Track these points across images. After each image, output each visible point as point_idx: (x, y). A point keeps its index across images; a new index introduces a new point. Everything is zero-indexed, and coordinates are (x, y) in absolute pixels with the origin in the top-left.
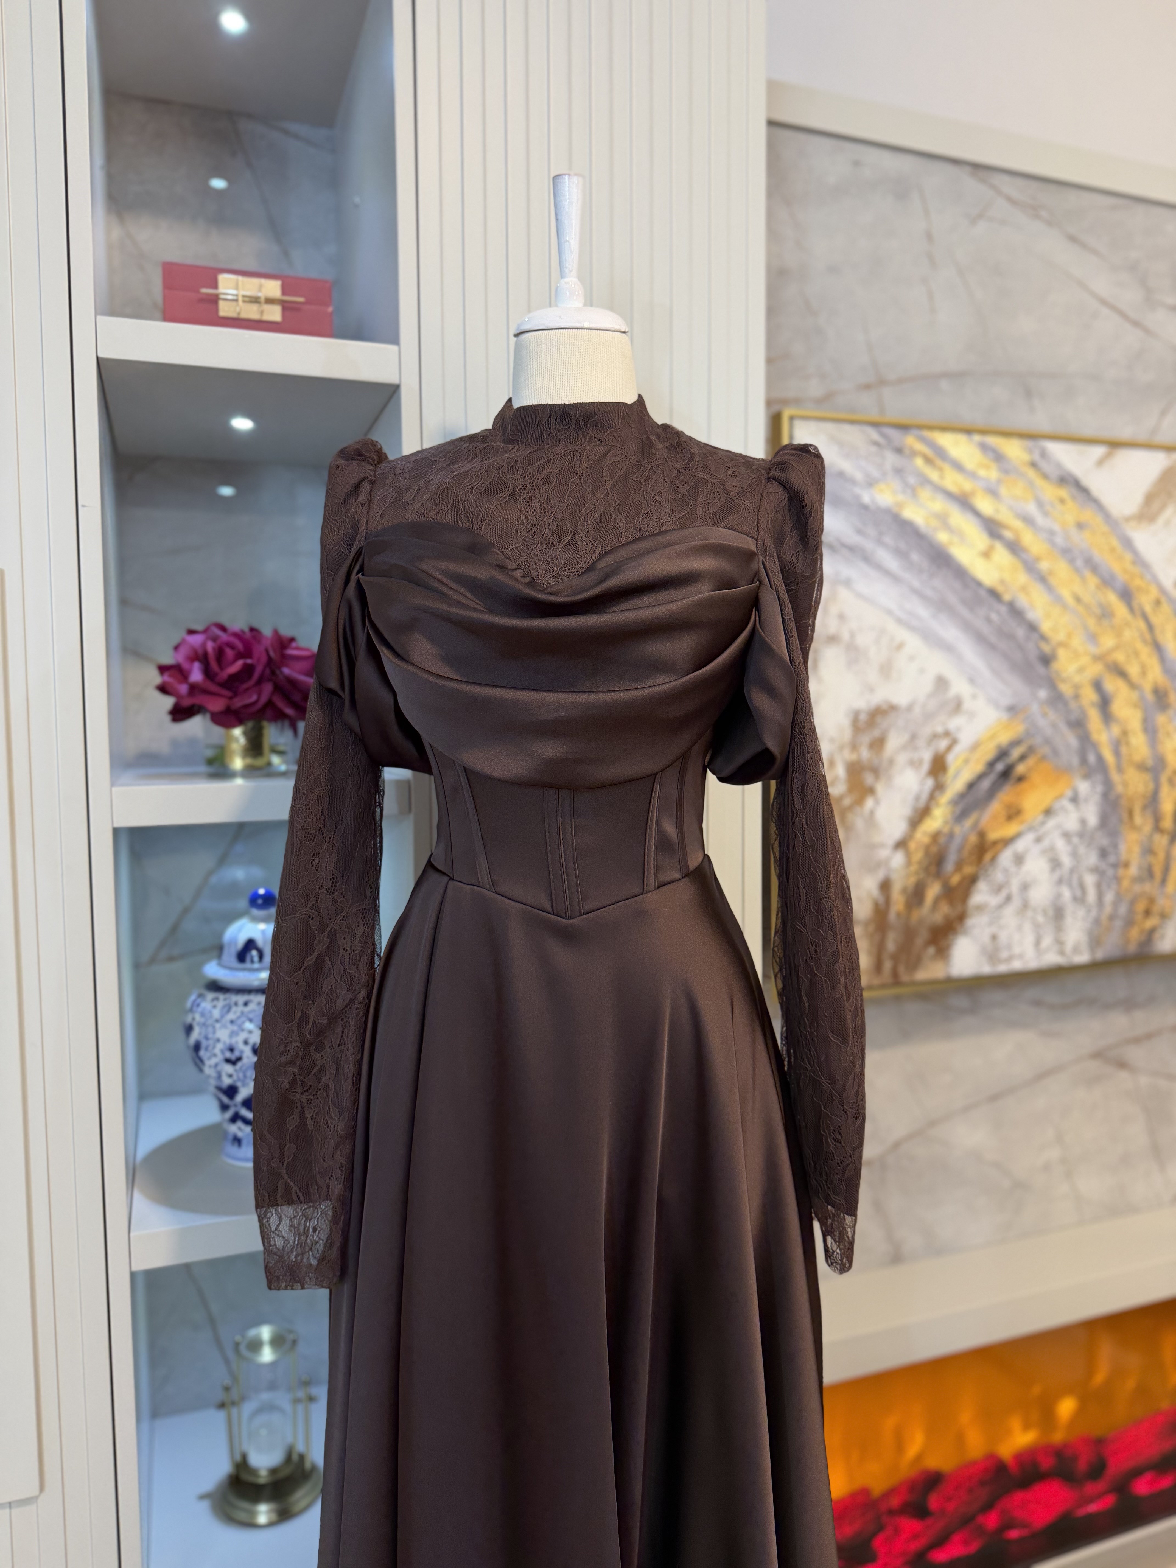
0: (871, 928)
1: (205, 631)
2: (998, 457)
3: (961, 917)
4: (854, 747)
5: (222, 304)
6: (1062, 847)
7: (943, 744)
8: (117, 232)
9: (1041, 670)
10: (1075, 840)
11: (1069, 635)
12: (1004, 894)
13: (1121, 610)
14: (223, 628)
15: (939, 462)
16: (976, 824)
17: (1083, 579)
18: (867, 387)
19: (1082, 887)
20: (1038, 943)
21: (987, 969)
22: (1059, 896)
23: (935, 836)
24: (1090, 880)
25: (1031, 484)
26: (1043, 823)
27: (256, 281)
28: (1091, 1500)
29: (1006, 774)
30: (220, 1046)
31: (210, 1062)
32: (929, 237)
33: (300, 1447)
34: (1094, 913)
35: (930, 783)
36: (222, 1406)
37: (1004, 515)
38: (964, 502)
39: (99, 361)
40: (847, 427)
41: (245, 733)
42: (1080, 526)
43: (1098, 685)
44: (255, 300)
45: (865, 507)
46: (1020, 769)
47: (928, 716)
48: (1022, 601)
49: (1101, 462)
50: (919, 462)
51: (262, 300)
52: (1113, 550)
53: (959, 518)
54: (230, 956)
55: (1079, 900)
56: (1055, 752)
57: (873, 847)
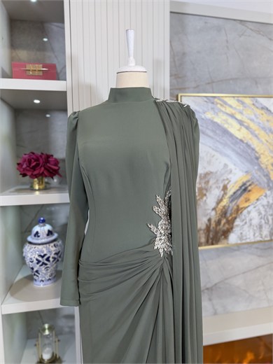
0: (206, 231)
2: (243, 103)
3: (232, 228)
4: (200, 183)
6: (262, 209)
7: (226, 182)
9: (256, 161)
10: (266, 207)
11: (264, 151)
12: (244, 222)
14: (33, 154)
15: (225, 105)
16: (236, 204)
17: (269, 135)
18: (209, 83)
19: (268, 220)
20: (254, 235)
21: (239, 242)
22: (261, 222)
23: (224, 207)
24: (270, 218)
25: (253, 110)
26: (256, 203)
29: (245, 190)
30: (29, 258)
35: (222, 192)
37: (245, 119)
38: (232, 116)
41: (38, 180)
42: (268, 121)
46: (250, 188)
47: (222, 175)
48: (250, 142)
50: (219, 106)
51: (37, 70)
53: (231, 121)
54: (33, 235)
55: (267, 223)
56: (260, 183)
57: (206, 210)
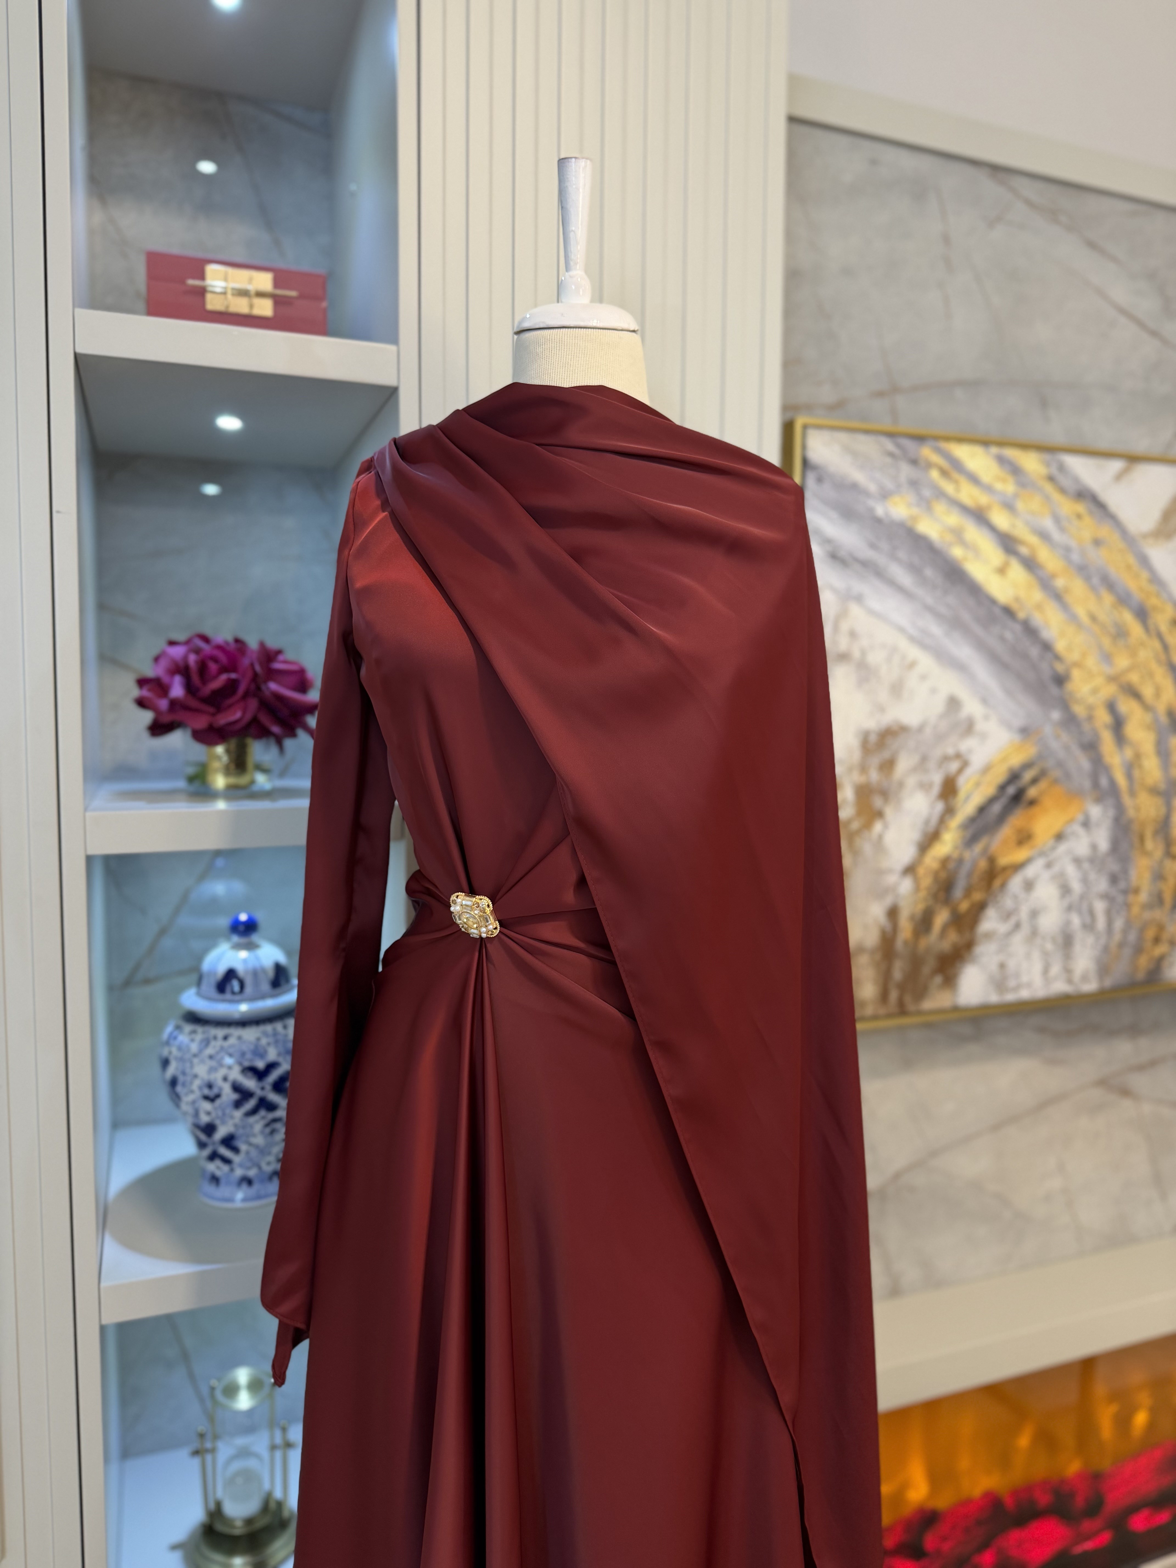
0: (878, 956)
1: (188, 642)
2: (1015, 471)
3: (970, 945)
4: (863, 768)
5: (209, 297)
6: (1072, 872)
7: (954, 766)
8: (99, 217)
9: (1054, 690)
10: (1086, 865)
11: (1084, 655)
12: (1013, 921)
13: (1136, 629)
14: (205, 639)
15: (955, 475)
16: (985, 850)
17: (1099, 598)
18: (880, 394)
19: (1091, 913)
20: (1046, 971)
21: (994, 998)
22: (1068, 923)
23: (945, 861)
24: (1100, 907)
25: (1047, 499)
26: (1053, 849)
27: (245, 274)
28: (1087, 1538)
30: (197, 1083)
31: (187, 1099)
32: (946, 240)
33: (278, 1494)
34: (1103, 941)
35: (940, 806)
36: (196, 1453)
37: (1021, 531)
38: (979, 516)
39: (76, 356)
40: (862, 438)
41: (228, 751)
42: (1097, 542)
43: (1111, 707)
44: (243, 293)
45: (878, 521)
46: (1032, 792)
47: (940, 738)
48: (1037, 619)
49: (1119, 477)
50: (935, 474)
51: (253, 293)
52: (1129, 567)
53: (974, 533)
54: (209, 987)
55: (1089, 927)
56: (1068, 775)
57: (881, 872)
